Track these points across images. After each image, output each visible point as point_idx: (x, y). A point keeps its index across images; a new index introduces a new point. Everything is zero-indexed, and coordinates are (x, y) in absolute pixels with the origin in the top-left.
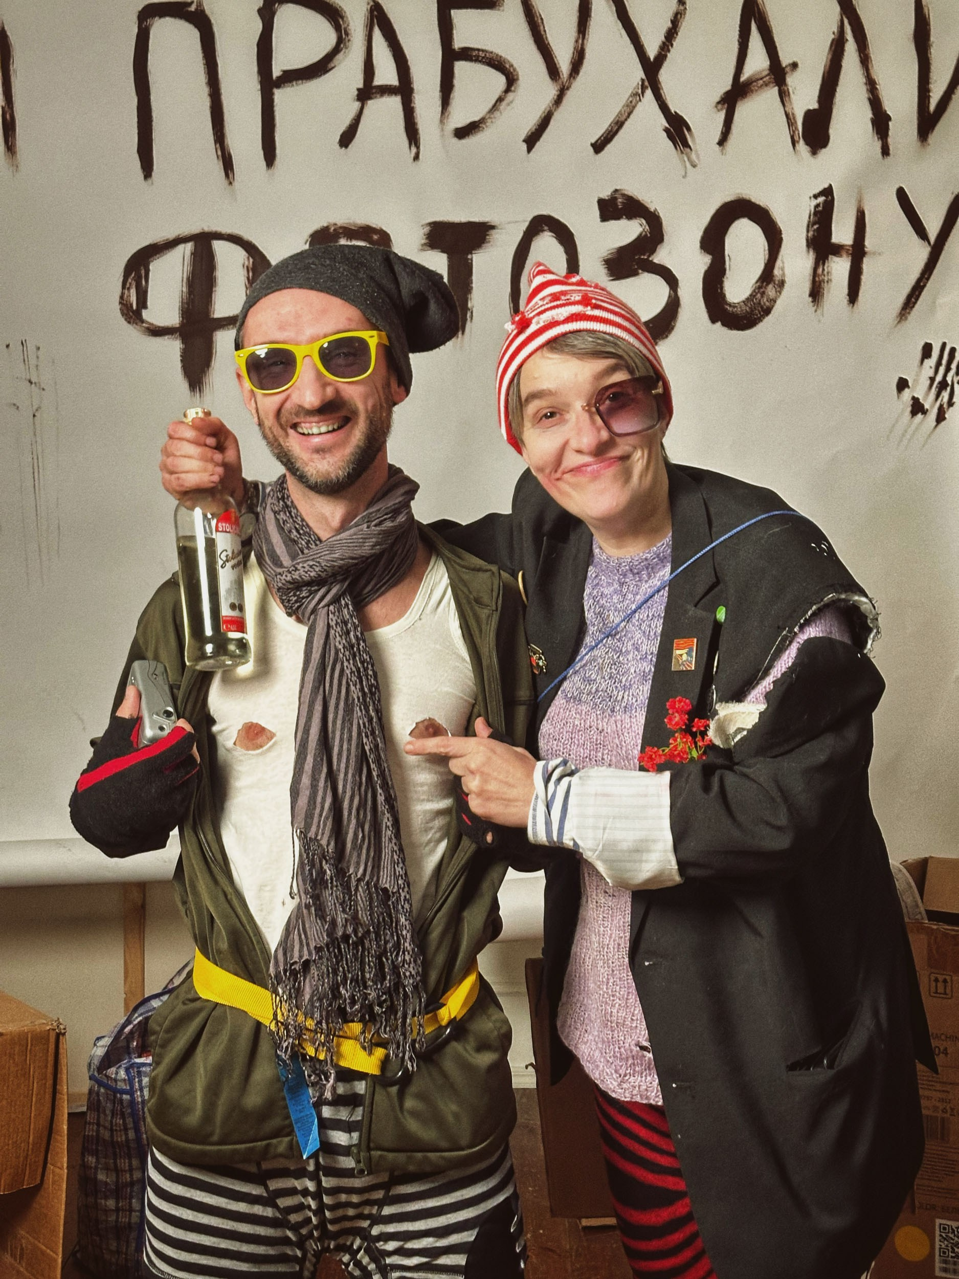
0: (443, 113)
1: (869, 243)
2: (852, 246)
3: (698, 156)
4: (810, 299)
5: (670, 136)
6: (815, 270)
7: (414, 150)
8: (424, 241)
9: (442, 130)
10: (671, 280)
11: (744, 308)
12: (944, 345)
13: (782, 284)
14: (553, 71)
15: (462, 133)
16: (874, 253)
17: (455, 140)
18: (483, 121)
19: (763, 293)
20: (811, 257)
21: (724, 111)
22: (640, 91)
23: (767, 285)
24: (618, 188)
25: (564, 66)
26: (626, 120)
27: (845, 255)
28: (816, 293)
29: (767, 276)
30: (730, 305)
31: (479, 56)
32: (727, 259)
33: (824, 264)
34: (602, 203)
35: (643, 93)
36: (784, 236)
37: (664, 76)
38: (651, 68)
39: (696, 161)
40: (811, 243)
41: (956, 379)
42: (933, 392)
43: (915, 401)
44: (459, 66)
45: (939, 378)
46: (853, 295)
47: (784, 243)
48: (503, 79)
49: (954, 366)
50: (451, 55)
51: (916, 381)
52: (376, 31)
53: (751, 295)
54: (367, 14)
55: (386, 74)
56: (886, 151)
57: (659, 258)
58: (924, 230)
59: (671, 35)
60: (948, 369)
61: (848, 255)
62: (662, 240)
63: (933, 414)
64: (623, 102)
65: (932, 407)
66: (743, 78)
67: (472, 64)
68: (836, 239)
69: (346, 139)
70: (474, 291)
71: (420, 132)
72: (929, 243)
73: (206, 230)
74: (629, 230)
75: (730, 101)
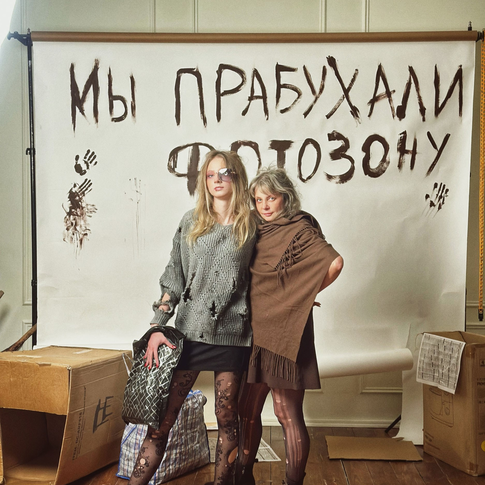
0: (276, 105)
1: (418, 150)
2: (413, 151)
3: (361, 120)
4: (398, 168)
5: (352, 114)
6: (400, 158)
7: (267, 117)
8: (269, 146)
9: (276, 110)
10: (352, 161)
11: (376, 170)
12: (441, 184)
13: (389, 162)
14: (314, 92)
15: (283, 111)
16: (419, 153)
17: (281, 113)
18: (290, 107)
19: (383, 165)
20: (399, 153)
21: (370, 106)
22: (342, 99)
23: (384, 163)
24: (334, 130)
25: (317, 90)
26: (337, 108)
27: (410, 153)
28: (400, 166)
29: (384, 160)
30: (371, 169)
31: (289, 87)
32: (371, 154)
33: (403, 156)
34: (329, 135)
35: (343, 99)
36: (390, 147)
37: (350, 94)
38: (346, 91)
39: (361, 122)
40: (399, 149)
41: (445, 195)
42: (437, 199)
43: (431, 202)
44: (282, 90)
45: (440, 194)
46: (412, 167)
47: (390, 149)
48: (297, 94)
49: (445, 191)
50: (280, 86)
51: (432, 195)
52: (256, 79)
53: (378, 166)
54: (252, 73)
55: (258, 92)
56: (424, 120)
57: (347, 153)
58: (436, 145)
59: (353, 80)
60: (443, 192)
61: (411, 153)
62: (349, 148)
63: (437, 206)
64: (337, 102)
65: (437, 204)
66: (377, 95)
67: (287, 89)
68: (407, 148)
69: (244, 113)
70: (286, 163)
71: (269, 111)
72: (437, 150)
73: (197, 142)
74: (338, 144)
75: (372, 102)
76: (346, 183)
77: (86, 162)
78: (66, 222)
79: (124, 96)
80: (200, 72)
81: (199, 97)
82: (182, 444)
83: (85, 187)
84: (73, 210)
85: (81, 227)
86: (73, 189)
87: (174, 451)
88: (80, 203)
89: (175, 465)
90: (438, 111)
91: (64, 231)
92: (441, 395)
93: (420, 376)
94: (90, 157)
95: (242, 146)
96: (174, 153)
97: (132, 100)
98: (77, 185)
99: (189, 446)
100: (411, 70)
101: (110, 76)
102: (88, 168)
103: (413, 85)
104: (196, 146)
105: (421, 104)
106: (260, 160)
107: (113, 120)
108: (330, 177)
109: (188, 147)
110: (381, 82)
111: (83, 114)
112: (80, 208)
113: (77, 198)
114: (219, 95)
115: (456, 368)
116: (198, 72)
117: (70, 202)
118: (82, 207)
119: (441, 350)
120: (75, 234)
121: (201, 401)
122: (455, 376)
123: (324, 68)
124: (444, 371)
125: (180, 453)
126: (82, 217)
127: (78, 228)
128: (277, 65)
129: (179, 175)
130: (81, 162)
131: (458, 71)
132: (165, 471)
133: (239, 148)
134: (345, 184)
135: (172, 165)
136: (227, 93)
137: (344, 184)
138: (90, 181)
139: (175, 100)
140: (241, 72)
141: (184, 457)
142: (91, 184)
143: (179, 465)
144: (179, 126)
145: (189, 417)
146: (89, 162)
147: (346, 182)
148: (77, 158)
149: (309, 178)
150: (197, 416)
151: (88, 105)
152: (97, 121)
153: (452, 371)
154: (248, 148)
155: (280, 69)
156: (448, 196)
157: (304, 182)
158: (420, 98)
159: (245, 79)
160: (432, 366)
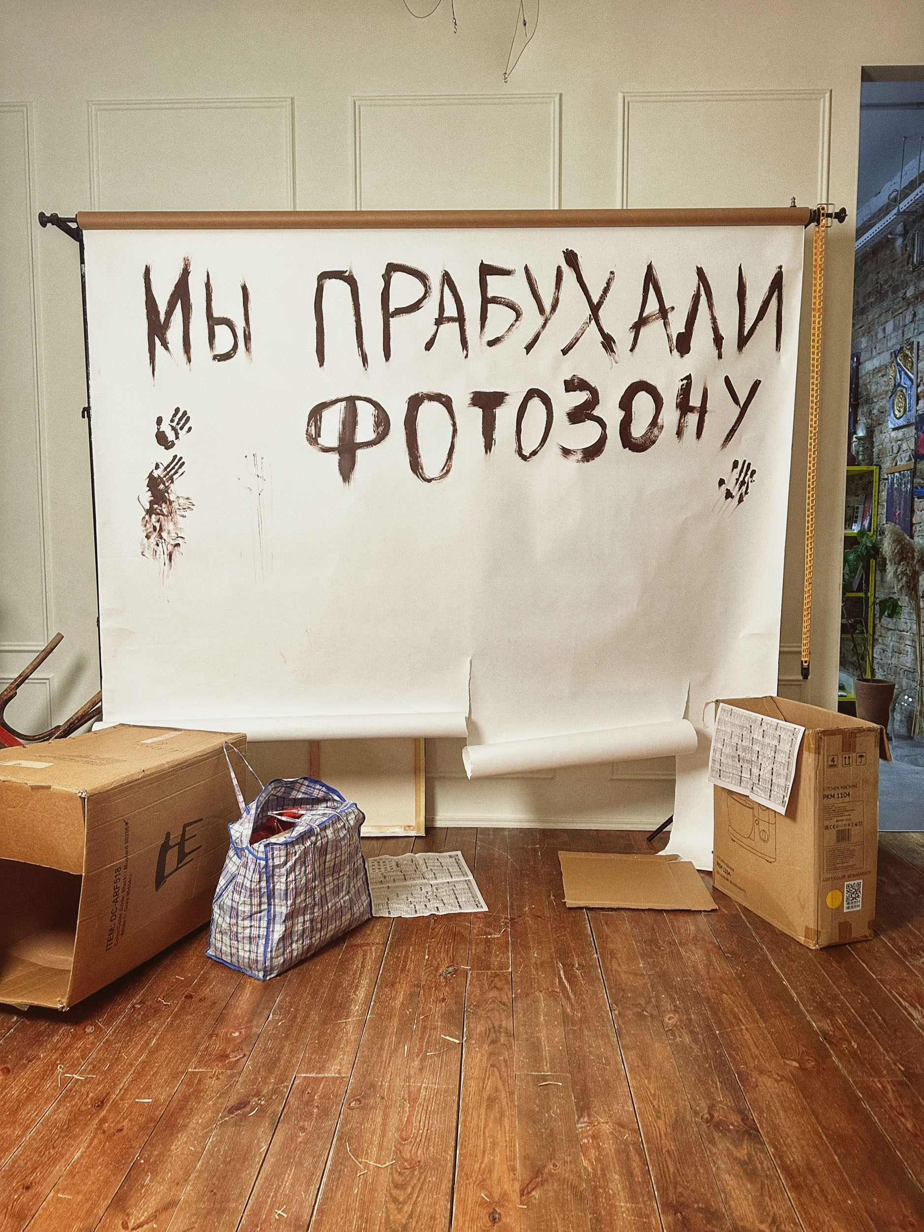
0: (481, 332)
1: (709, 406)
2: (700, 407)
3: (618, 358)
4: (677, 436)
5: (604, 347)
6: (680, 420)
7: (465, 352)
8: (470, 402)
9: (480, 342)
10: (603, 425)
11: (641, 440)
12: (745, 461)
13: (662, 427)
14: (542, 310)
15: (491, 343)
16: (711, 412)
17: (488, 346)
18: (503, 337)
19: (652, 432)
20: (678, 412)
21: (633, 333)
22: (589, 321)
23: (654, 428)
24: (576, 374)
25: (548, 308)
26: (579, 338)
27: (696, 412)
28: (679, 433)
29: (654, 423)
30: (633, 439)
31: (502, 302)
32: (633, 413)
33: (685, 417)
34: (565, 381)
36: (664, 402)
37: (601, 313)
38: (595, 309)
39: (618, 361)
40: (678, 406)
41: (750, 480)
42: (738, 486)
43: (728, 491)
44: (490, 307)
45: (741, 479)
46: (699, 435)
47: (664, 405)
48: (515, 313)
49: (749, 473)
50: (486, 301)
51: (729, 480)
52: (446, 287)
53: (645, 433)
54: (441, 278)
55: (451, 310)
56: (720, 356)
57: (596, 412)
58: (737, 398)
59: (606, 290)
60: (746, 474)
61: (698, 412)
62: (599, 402)
63: (737, 498)
64: (579, 328)
65: (737, 494)
66: (644, 315)
67: (498, 305)
68: (691, 404)
69: (429, 346)
70: (496, 429)
71: (469, 342)
72: (740, 406)
73: (353, 395)
74: (581, 397)
75: (637, 327)
76: (593, 461)
77: (173, 428)
78: (145, 526)
79: (232, 319)
80: (355, 277)
81: (354, 318)
82: (315, 905)
83: (173, 468)
84: (155, 506)
85: (169, 533)
86: (155, 471)
87: (299, 918)
88: (166, 494)
89: (303, 940)
90: (743, 341)
91: (142, 540)
92: (753, 808)
93: (714, 773)
94: (180, 419)
95: (426, 401)
96: (316, 414)
97: (245, 325)
98: (161, 465)
99: (330, 905)
100: (700, 272)
101: (208, 286)
102: (177, 438)
103: (703, 298)
104: (351, 401)
105: (715, 329)
106: (454, 425)
107: (215, 357)
108: (566, 452)
109: (339, 403)
110: (652, 292)
111: (167, 348)
112: (166, 503)
113: (162, 487)
114: (387, 315)
115: (786, 769)
116: (352, 276)
117: (150, 492)
118: (169, 500)
119: (757, 735)
120: (160, 545)
121: (352, 823)
122: (784, 783)
123: (559, 269)
124: (761, 774)
125: (312, 921)
126: (170, 517)
127: (164, 534)
128: (482, 263)
129: (326, 450)
130: (165, 427)
131: (776, 275)
132: (283, 954)
133: (421, 404)
134: (591, 462)
135: (313, 432)
136: (399, 311)
137: (589, 463)
138: (181, 458)
139: (314, 324)
140: (422, 277)
141: (319, 926)
142: (183, 463)
143: (311, 939)
144: (322, 368)
145: (328, 857)
146: (178, 427)
147: (593, 459)
148: (159, 421)
149: (534, 453)
150: (343, 852)
151: (175, 333)
152: (189, 360)
153: (779, 775)
154: (436, 405)
155: (486, 270)
156: (754, 481)
157: (525, 460)
158: (714, 319)
159: (430, 289)
160: (737, 760)
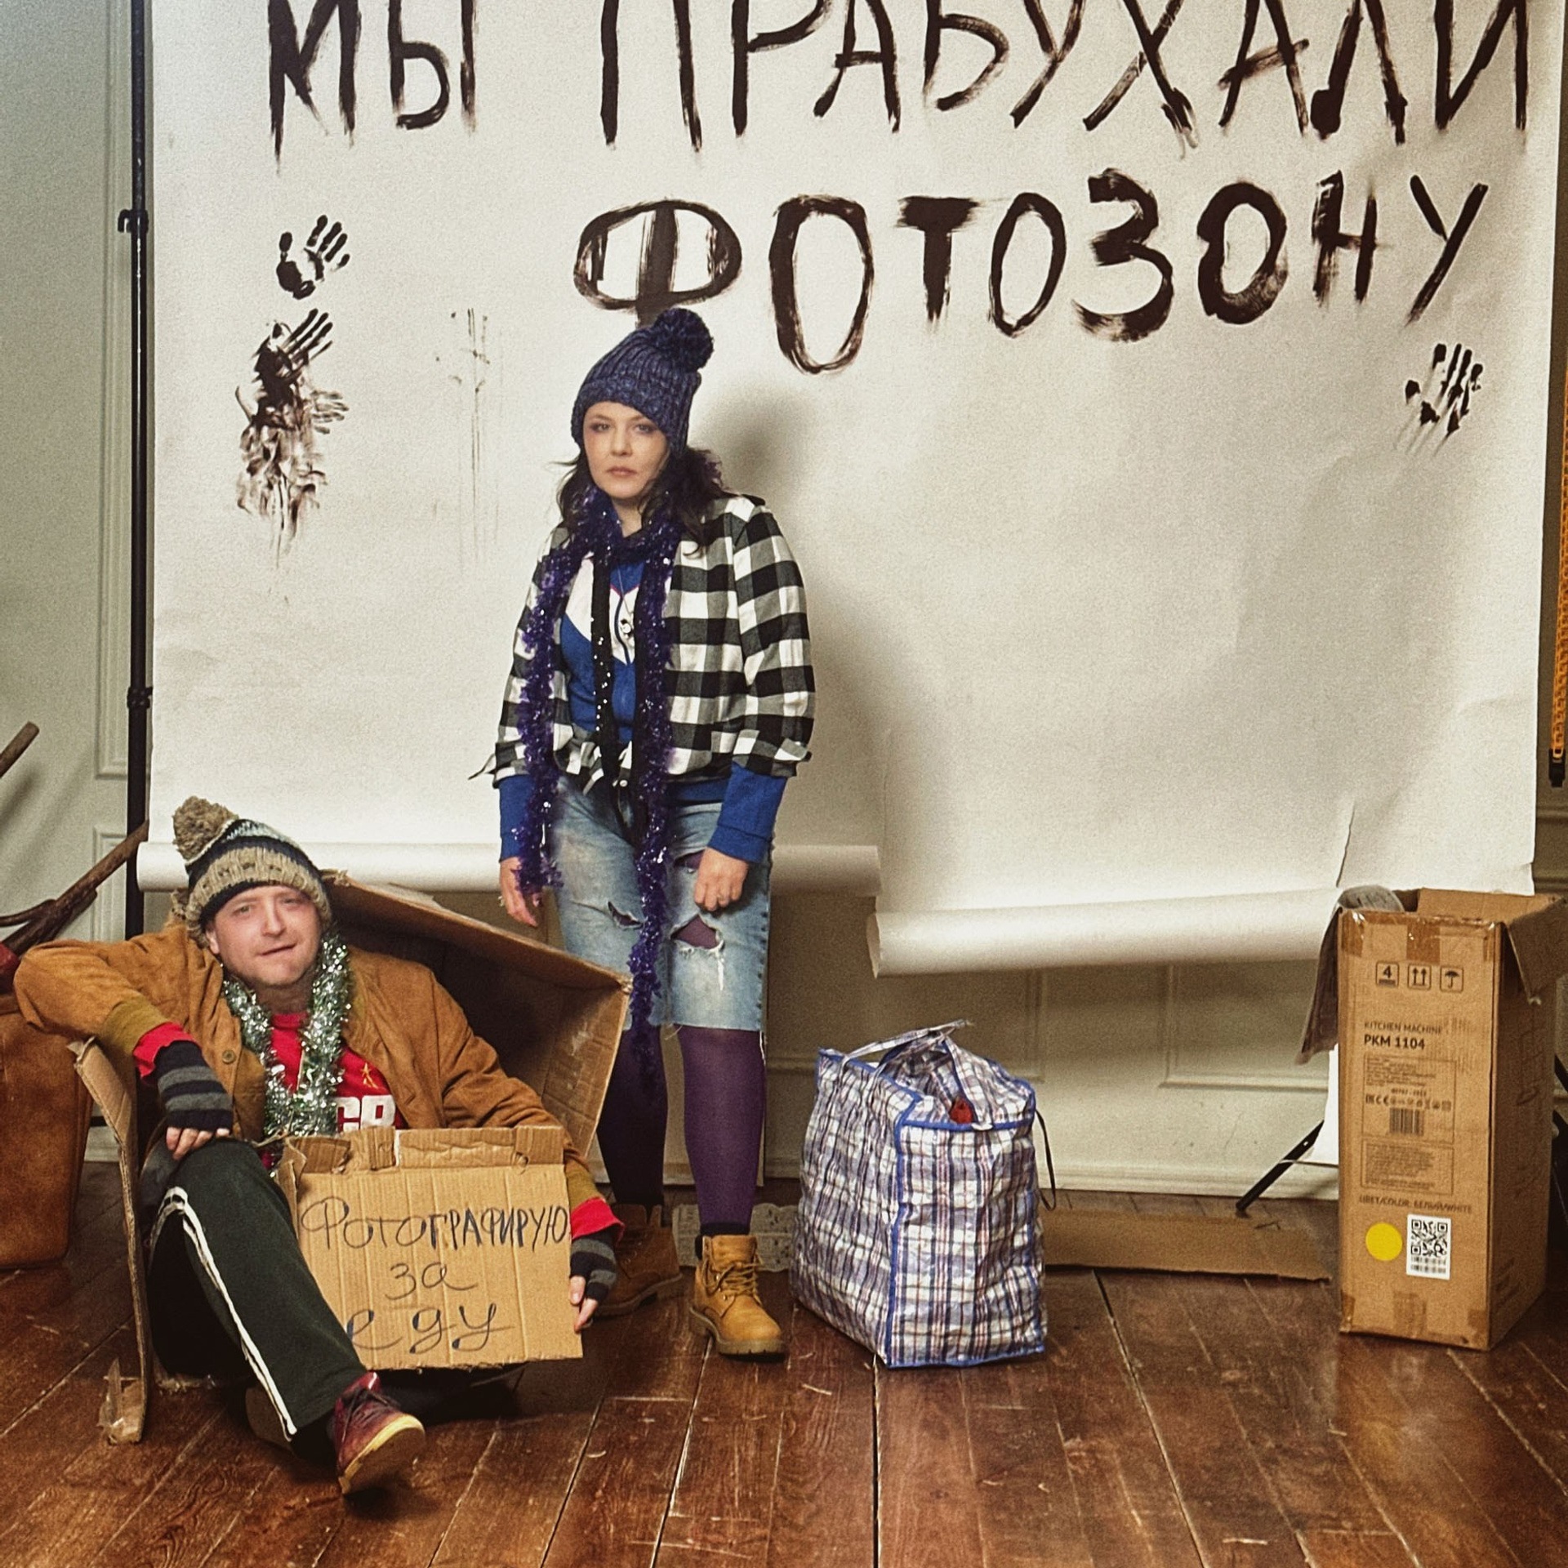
0: (926, 83)
1: (1379, 235)
2: (1362, 237)
3: (1197, 137)
4: (1314, 293)
5: (1169, 114)
6: (1321, 262)
7: (894, 120)
8: (900, 217)
9: (925, 100)
10: (1165, 268)
11: (1243, 299)
12: (1458, 348)
13: (1284, 275)
14: (1046, 42)
15: (945, 104)
16: (1385, 246)
17: (938, 111)
18: (968, 91)
19: (1263, 286)
20: (1317, 248)
21: (1227, 90)
22: (1138, 65)
23: (1269, 275)
24: (1110, 166)
25: (1058, 38)
26: (1122, 95)
27: (1353, 247)
28: (1321, 286)
29: (1268, 266)
30: (1227, 295)
31: (965, 23)
32: (1226, 246)
33: (1330, 256)
34: (1092, 181)
35: (1141, 67)
36: (1288, 224)
37: (1163, 49)
38: (1151, 42)
39: (1196, 141)
40: (1317, 233)
41: (1471, 385)
42: (1446, 397)
43: (1426, 406)
44: (946, 34)
45: (1452, 383)
46: (1361, 290)
47: (1288, 232)
48: (992, 48)
49: (1468, 371)
50: (937, 22)
51: (1427, 385)
53: (1251, 286)
55: (868, 39)
56: (1400, 138)
57: (1150, 243)
58: (1439, 221)
59: (1174, 7)
60: (1462, 374)
61: (1357, 246)
62: (1156, 224)
63: (1445, 422)
64: (1120, 76)
65: (1444, 414)
66: (1249, 55)
67: (960, 32)
68: (1343, 229)
69: (822, 107)
70: (952, 271)
71: (902, 102)
72: (1445, 237)
73: (669, 198)
74: (1120, 213)
75: (1235, 78)
76: (1146, 340)
77: (313, 257)
78: (248, 448)
81: (677, 52)
83: (309, 334)
85: (294, 463)
90: (1446, 108)
91: (241, 476)
95: (813, 214)
96: (596, 234)
102: (320, 275)
103: (1366, 26)
104: (666, 211)
105: (1391, 85)
106: (868, 261)
108: (1092, 320)
109: (642, 215)
110: (1264, 13)
114: (743, 47)
126: (298, 433)
129: (612, 305)
133: (803, 220)
134: (1142, 342)
135: (589, 270)
136: (767, 40)
137: (1138, 342)
138: (325, 317)
139: (599, 61)
144: (612, 145)
147: (1145, 335)
149: (1027, 320)
154: (833, 222)
156: (1479, 387)
157: (1009, 334)
158: (1387, 66)
